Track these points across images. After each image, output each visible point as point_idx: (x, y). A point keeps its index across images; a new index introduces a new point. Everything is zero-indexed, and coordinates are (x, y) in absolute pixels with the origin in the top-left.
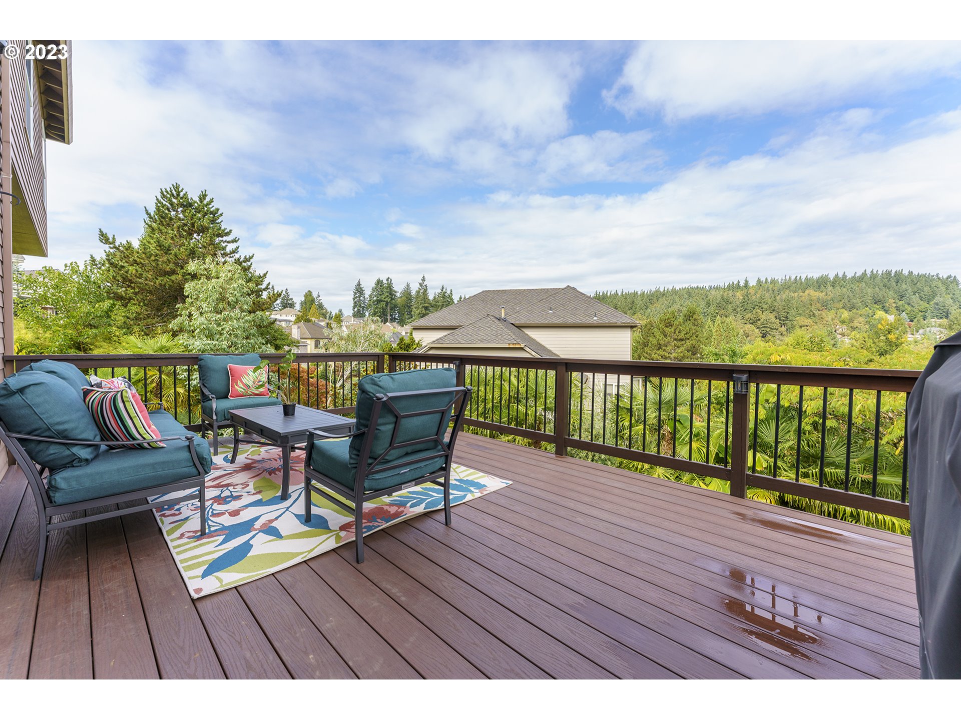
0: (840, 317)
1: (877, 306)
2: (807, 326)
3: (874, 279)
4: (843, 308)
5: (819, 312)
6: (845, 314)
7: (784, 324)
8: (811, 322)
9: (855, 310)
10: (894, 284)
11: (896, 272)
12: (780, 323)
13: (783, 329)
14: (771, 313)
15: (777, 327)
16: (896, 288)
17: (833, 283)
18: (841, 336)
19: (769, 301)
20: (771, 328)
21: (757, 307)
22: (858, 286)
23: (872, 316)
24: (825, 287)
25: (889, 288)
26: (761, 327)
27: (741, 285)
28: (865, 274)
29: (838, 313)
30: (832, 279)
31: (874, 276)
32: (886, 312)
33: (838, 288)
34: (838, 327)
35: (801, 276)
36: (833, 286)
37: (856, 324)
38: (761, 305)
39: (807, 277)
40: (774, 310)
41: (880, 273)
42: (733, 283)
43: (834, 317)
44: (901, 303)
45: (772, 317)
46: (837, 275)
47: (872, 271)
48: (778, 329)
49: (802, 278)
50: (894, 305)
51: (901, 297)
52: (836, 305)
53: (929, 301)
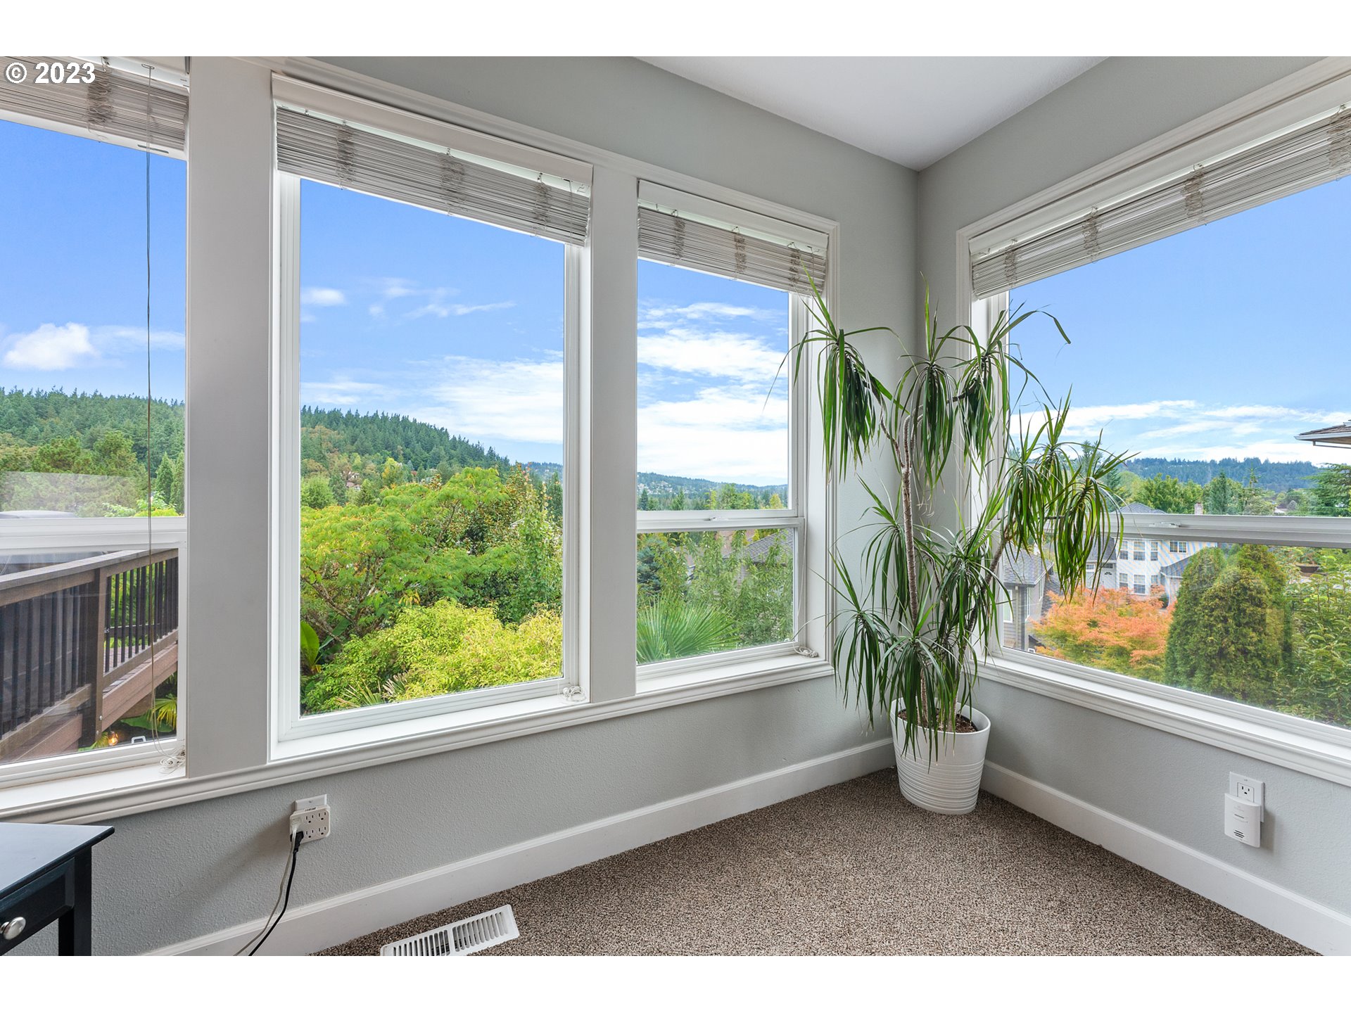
0: (353, 461)
1: (388, 453)
3: (385, 422)
4: (356, 451)
5: (331, 454)
6: (358, 460)
9: (368, 454)
10: (401, 429)
11: (403, 417)
16: (404, 434)
18: (353, 484)
22: (370, 428)
23: (383, 463)
25: (397, 434)
28: (376, 415)
29: (351, 457)
30: (344, 416)
31: (385, 418)
32: (396, 459)
33: (351, 427)
34: (350, 473)
36: (346, 425)
37: (368, 471)
39: (317, 408)
41: (390, 416)
43: (347, 462)
44: (408, 450)
46: (349, 412)
47: (383, 413)
50: (402, 452)
51: (407, 445)
52: (349, 447)
53: (428, 451)
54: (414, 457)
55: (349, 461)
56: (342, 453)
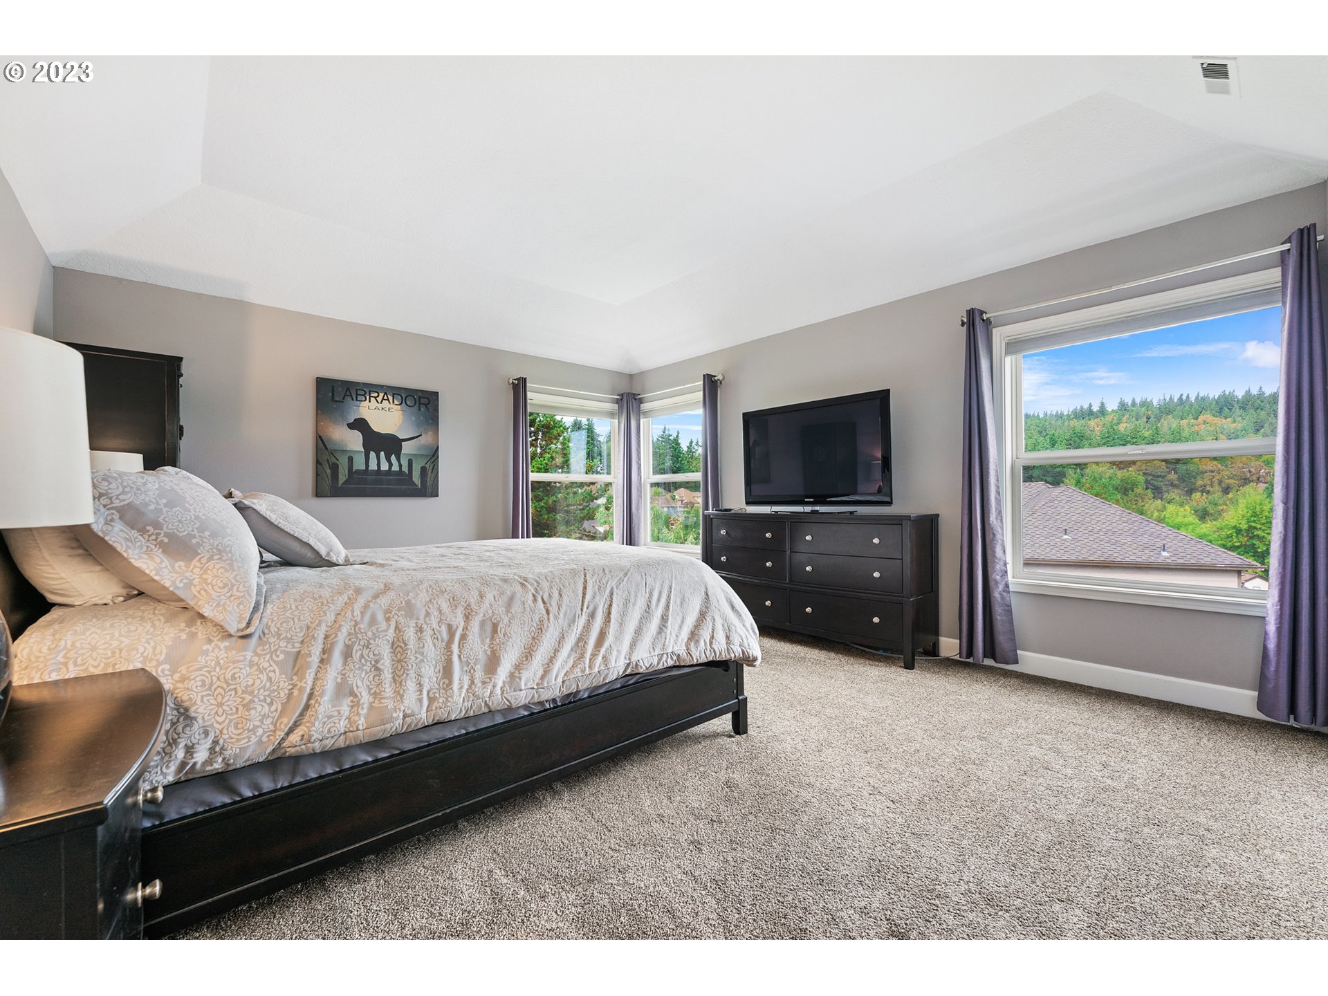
2: (1213, 472)
8: (1218, 466)
12: (1167, 467)
15: (1163, 474)
17: (1242, 403)
19: (1146, 433)
20: (1154, 476)
24: (1230, 409)
27: (1095, 410)
35: (1188, 395)
42: (1082, 407)
48: (1166, 476)
49: (1190, 396)
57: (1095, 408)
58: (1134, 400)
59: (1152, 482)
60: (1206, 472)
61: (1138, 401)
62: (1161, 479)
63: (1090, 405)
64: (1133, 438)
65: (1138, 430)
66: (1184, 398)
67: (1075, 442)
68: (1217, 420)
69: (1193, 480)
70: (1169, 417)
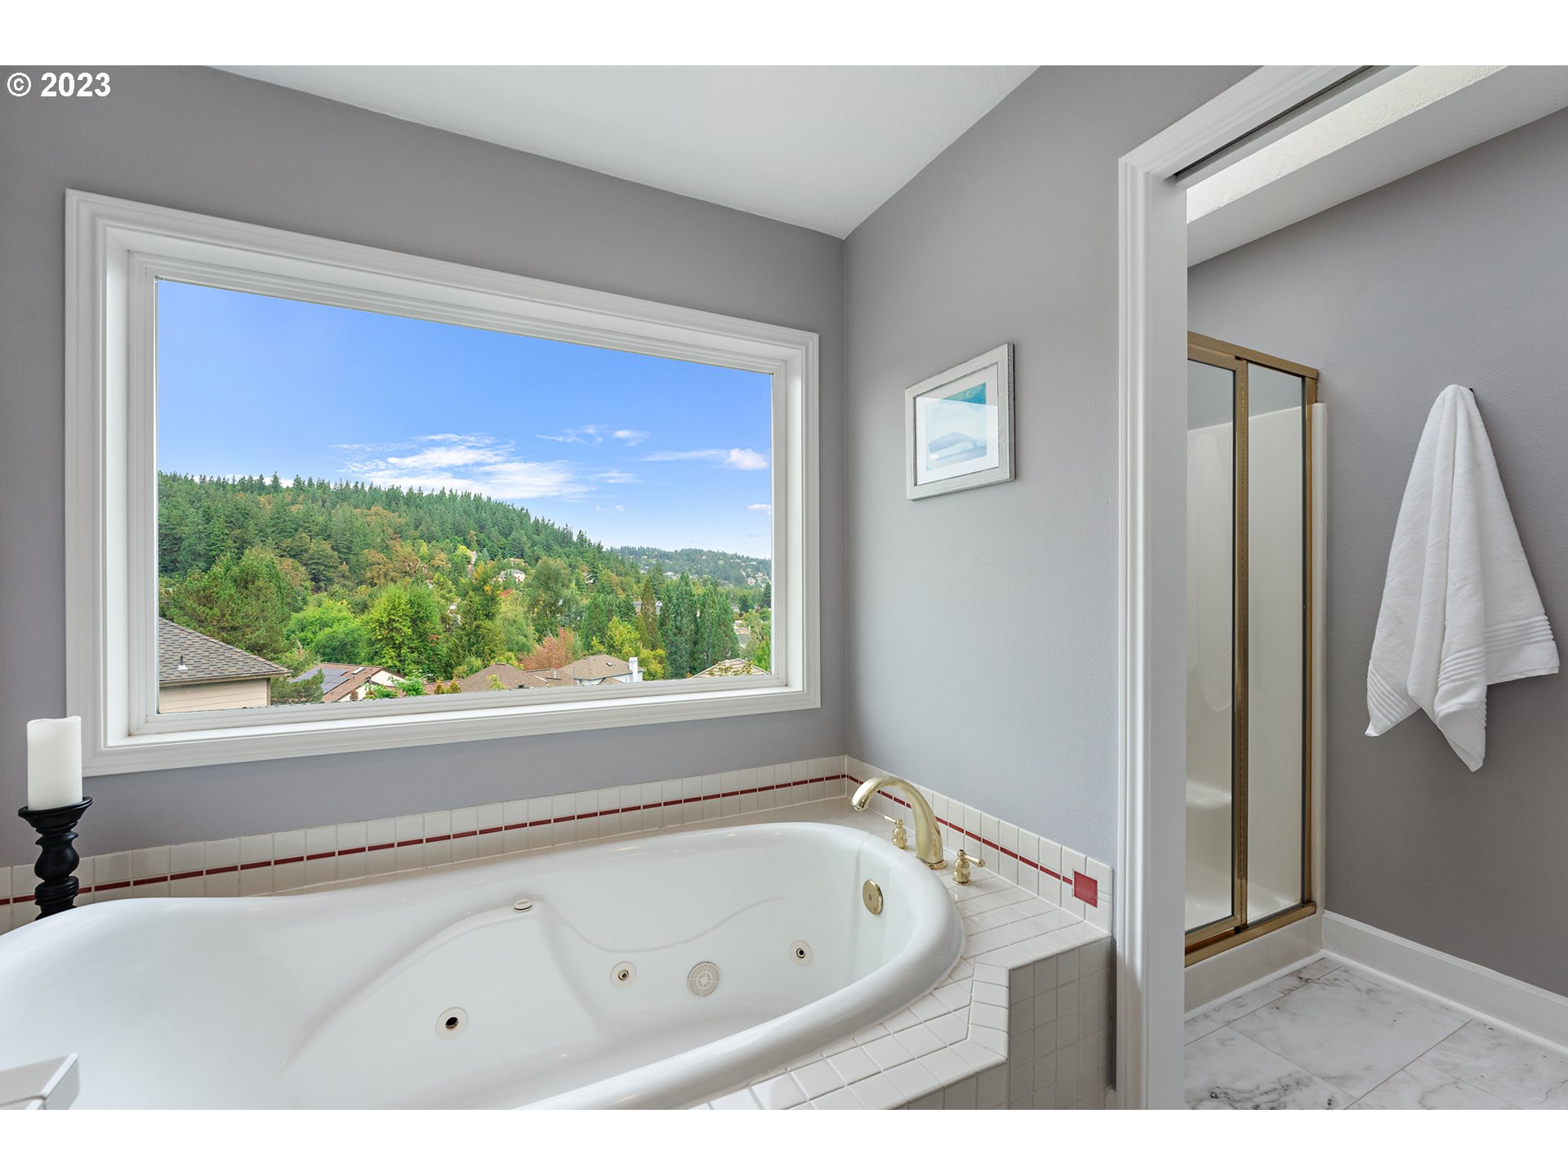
0: (420, 550)
1: (459, 539)
2: (379, 564)
3: (453, 501)
4: (421, 538)
5: (393, 542)
6: (424, 548)
7: (346, 560)
8: (385, 558)
9: (435, 541)
10: (474, 510)
11: (475, 496)
12: (340, 558)
13: (345, 567)
14: (325, 540)
15: (335, 565)
16: (477, 516)
17: (407, 499)
19: (320, 519)
20: (326, 566)
21: (301, 529)
22: (437, 509)
23: (454, 552)
24: (397, 504)
25: (469, 515)
26: (310, 562)
27: (267, 484)
28: (443, 493)
29: (416, 545)
30: (405, 495)
31: (453, 497)
32: (468, 546)
33: (413, 508)
35: (363, 484)
36: (408, 506)
37: (437, 562)
38: (307, 525)
39: (372, 486)
40: (329, 536)
41: (459, 493)
42: (251, 478)
43: (411, 551)
44: (482, 536)
45: (326, 546)
46: (411, 489)
47: (451, 491)
48: (337, 567)
49: (365, 486)
50: (475, 538)
51: (482, 529)
52: (412, 532)
53: (506, 536)
54: (490, 544)
55: (413, 550)
56: (404, 540)
57: (268, 481)
58: (310, 480)
59: (324, 572)
60: (374, 564)
61: (315, 482)
62: (333, 570)
63: (262, 478)
64: (306, 522)
65: (311, 513)
66: (359, 486)
67: (238, 520)
68: (386, 513)
69: (363, 572)
70: (345, 503)
